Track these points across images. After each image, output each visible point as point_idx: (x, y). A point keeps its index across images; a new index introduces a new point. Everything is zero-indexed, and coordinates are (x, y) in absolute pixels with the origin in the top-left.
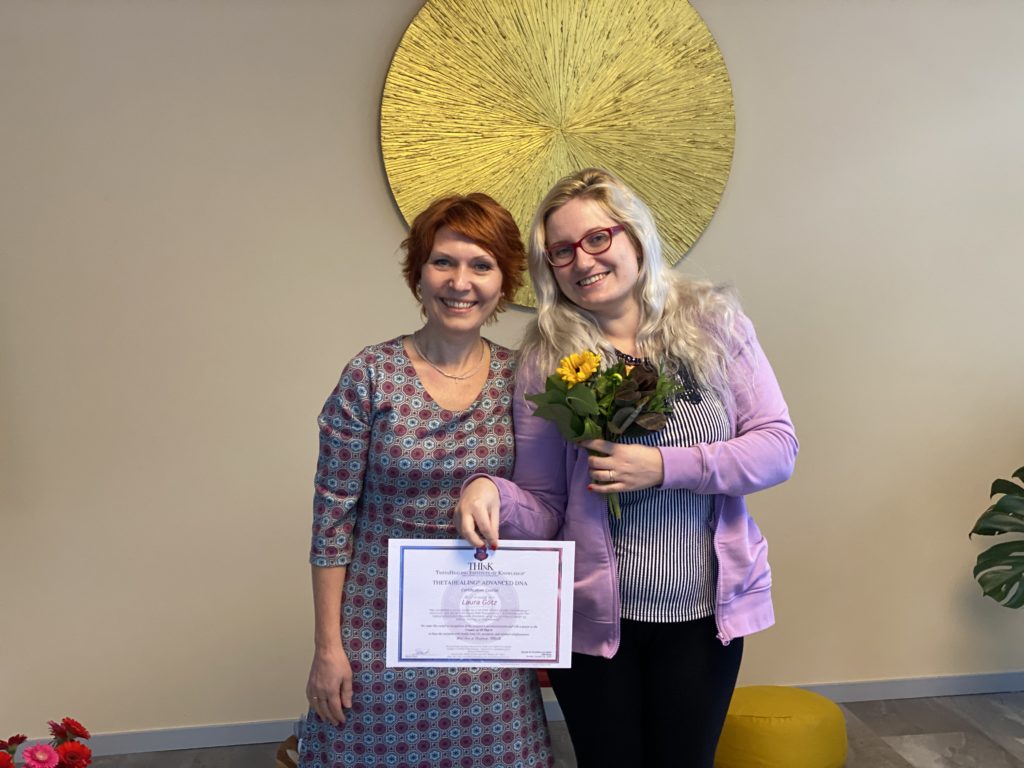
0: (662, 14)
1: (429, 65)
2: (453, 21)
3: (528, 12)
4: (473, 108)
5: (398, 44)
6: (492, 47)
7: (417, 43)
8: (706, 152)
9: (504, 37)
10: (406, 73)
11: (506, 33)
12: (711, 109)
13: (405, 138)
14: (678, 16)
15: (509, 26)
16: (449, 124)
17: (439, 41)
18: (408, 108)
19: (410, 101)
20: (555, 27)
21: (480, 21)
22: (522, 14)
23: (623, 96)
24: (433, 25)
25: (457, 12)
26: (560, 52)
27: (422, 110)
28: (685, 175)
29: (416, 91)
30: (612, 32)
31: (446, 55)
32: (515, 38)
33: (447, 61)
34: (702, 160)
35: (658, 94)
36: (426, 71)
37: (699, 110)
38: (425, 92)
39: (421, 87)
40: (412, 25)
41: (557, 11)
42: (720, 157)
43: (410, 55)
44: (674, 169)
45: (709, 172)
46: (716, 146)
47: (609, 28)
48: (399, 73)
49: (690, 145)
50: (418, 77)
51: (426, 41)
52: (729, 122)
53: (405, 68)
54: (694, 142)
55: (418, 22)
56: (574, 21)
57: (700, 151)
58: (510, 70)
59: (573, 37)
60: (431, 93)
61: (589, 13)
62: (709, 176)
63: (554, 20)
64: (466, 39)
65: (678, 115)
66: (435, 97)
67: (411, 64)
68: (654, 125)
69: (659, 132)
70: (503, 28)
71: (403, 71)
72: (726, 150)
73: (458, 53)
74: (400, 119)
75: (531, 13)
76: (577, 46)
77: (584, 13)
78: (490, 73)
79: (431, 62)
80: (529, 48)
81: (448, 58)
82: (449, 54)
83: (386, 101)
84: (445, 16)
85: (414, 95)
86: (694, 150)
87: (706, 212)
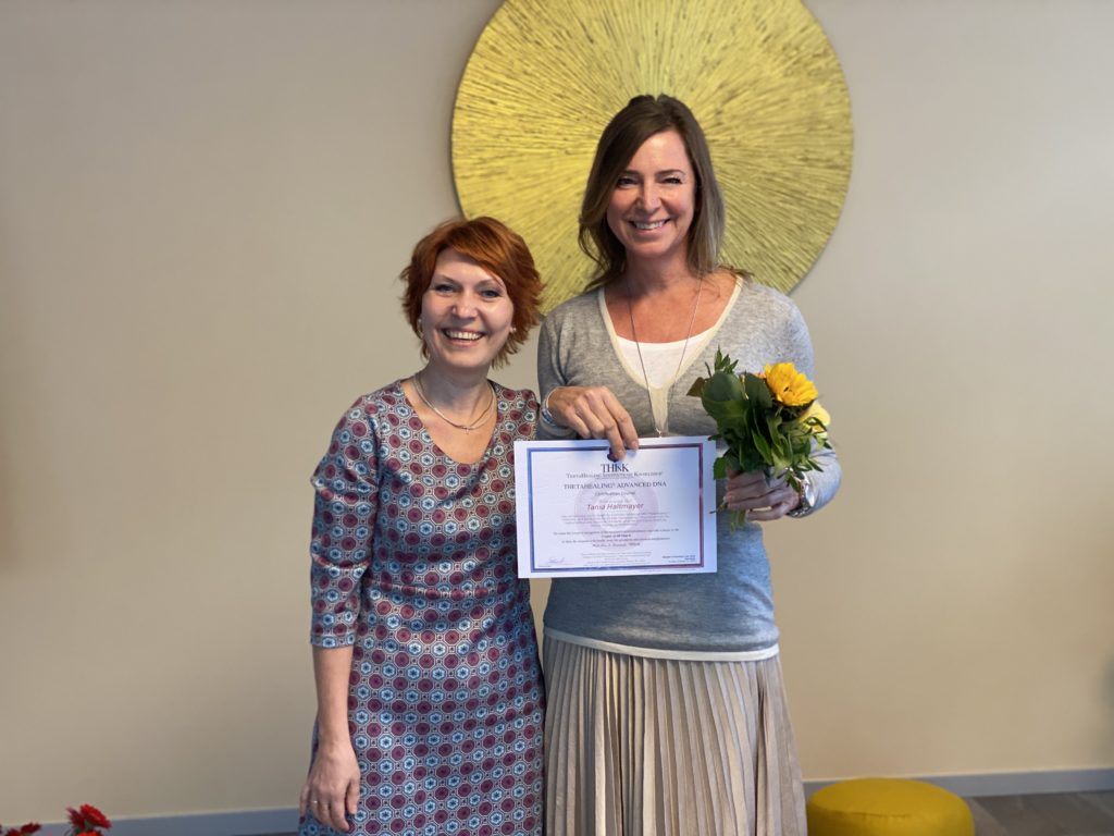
0: (770, 15)
1: (507, 72)
2: (534, 24)
3: (618, 13)
4: (556, 120)
5: (471, 49)
6: (578, 52)
7: (493, 49)
8: (820, 171)
9: (592, 41)
10: (481, 82)
11: (594, 37)
12: (826, 122)
13: (479, 155)
14: (789, 16)
15: (597, 28)
16: (529, 138)
17: (517, 46)
18: (483, 121)
19: (485, 113)
20: (649, 30)
21: (565, 24)
22: (612, 14)
23: (726, 107)
24: (512, 28)
25: (538, 13)
26: (654, 57)
27: (499, 123)
28: (796, 196)
29: (492, 102)
30: (714, 36)
31: (526, 61)
32: (603, 43)
33: (525, 67)
34: (815, 179)
35: (765, 104)
36: (503, 79)
37: (812, 123)
38: (502, 103)
39: (498, 97)
40: (488, 28)
41: (652, 12)
42: (836, 177)
43: (486, 61)
44: (784, 190)
45: (824, 194)
46: (831, 164)
47: (710, 30)
48: (474, 82)
49: (801, 163)
50: (494, 87)
51: (504, 46)
52: (846, 137)
53: (480, 75)
54: (806, 160)
55: (494, 24)
56: (670, 23)
57: (813, 169)
58: (597, 78)
59: (669, 41)
60: (509, 103)
61: (687, 13)
62: (823, 197)
63: (649, 23)
64: (549, 44)
65: (788, 129)
66: (513, 108)
67: (486, 72)
68: (761, 140)
69: (766, 147)
70: (591, 32)
71: (478, 80)
72: (843, 168)
73: (539, 58)
74: (474, 133)
75: (622, 14)
76: (673, 51)
77: (681, 14)
78: (575, 82)
79: (510, 70)
80: (620, 53)
81: (528, 65)
82: (529, 60)
83: (458, 114)
84: (525, 17)
85: (491, 107)
86: (807, 168)
87: (819, 238)
